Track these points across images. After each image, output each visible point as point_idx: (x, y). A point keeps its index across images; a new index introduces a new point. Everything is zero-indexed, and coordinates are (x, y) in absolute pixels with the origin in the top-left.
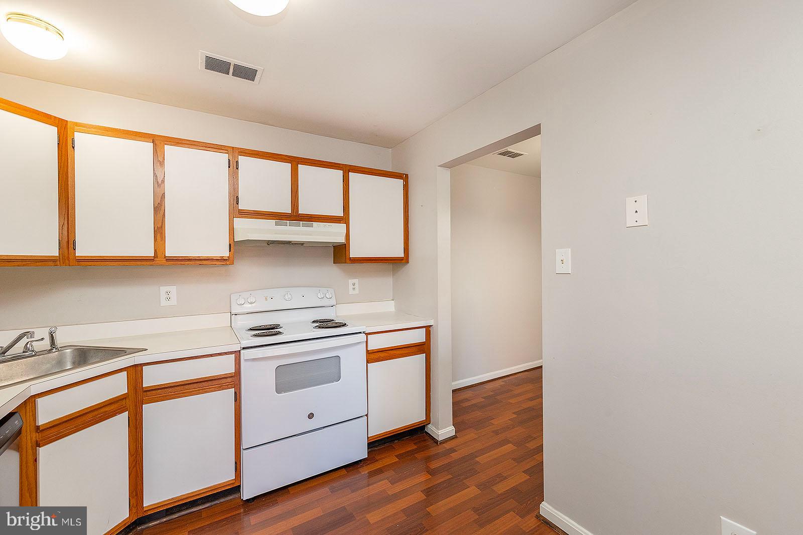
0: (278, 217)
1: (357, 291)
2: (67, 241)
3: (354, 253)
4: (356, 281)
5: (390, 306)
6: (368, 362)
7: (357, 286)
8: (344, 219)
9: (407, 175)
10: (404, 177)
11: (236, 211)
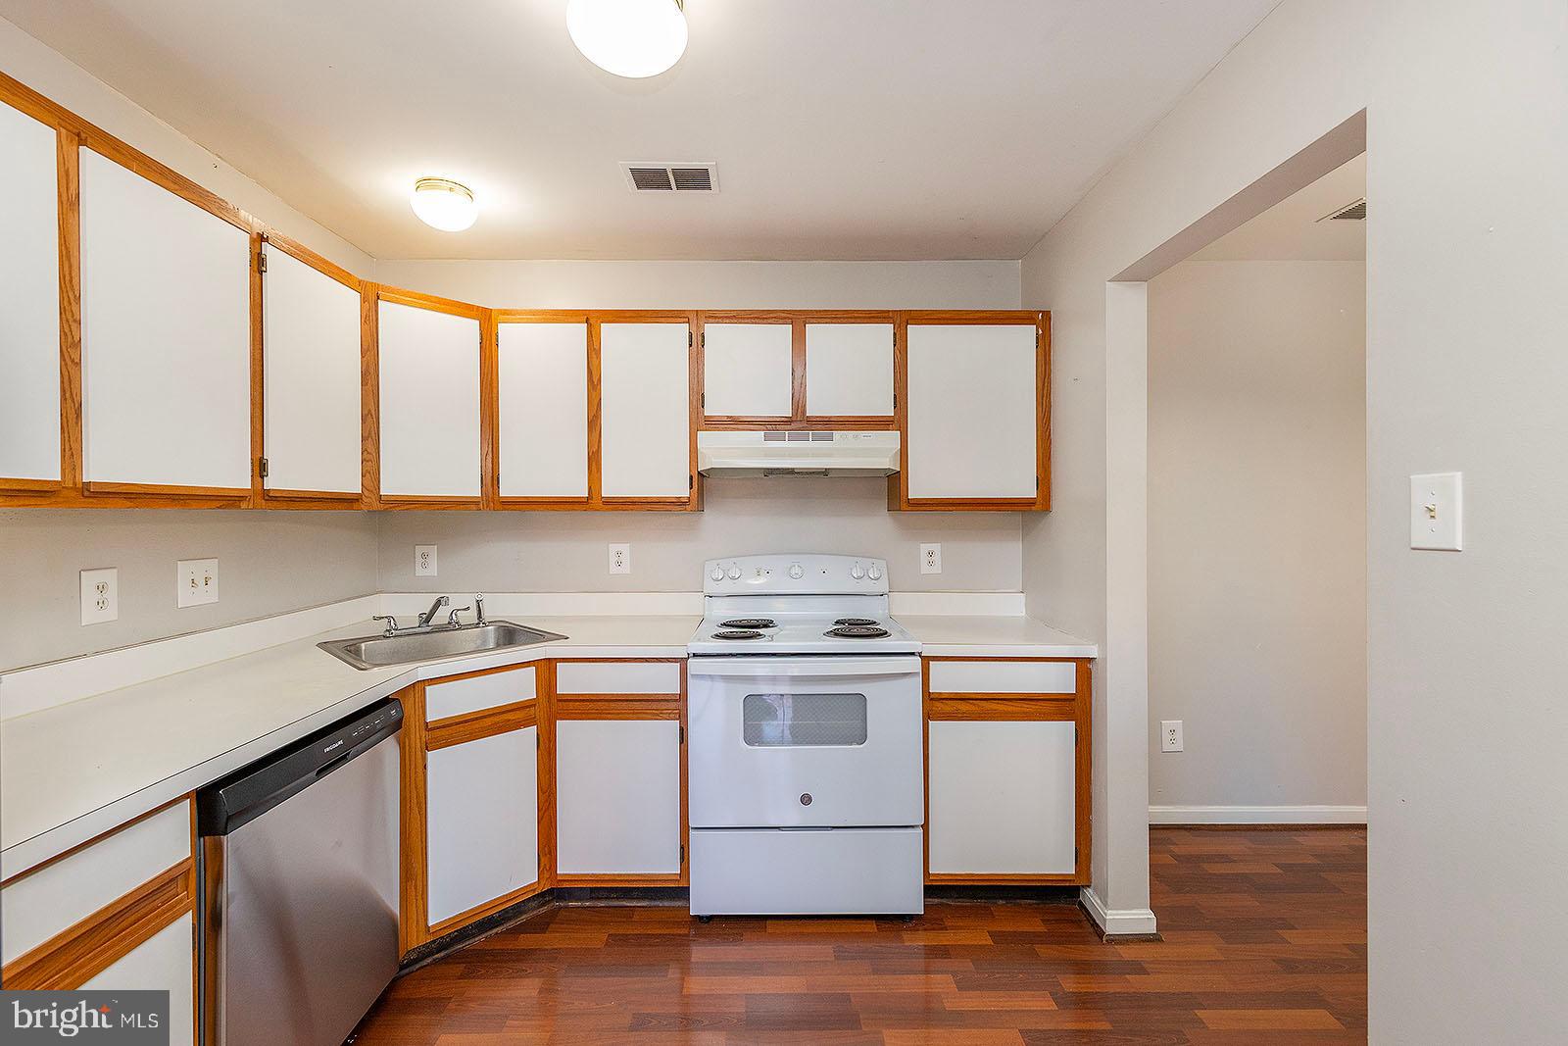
0: (771, 426)
1: (937, 569)
2: (491, 478)
3: (916, 490)
4: (936, 547)
5: (1013, 605)
6: (928, 716)
7: (937, 557)
8: (897, 422)
9: (1047, 315)
10: (1042, 321)
11: (700, 421)
